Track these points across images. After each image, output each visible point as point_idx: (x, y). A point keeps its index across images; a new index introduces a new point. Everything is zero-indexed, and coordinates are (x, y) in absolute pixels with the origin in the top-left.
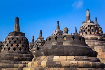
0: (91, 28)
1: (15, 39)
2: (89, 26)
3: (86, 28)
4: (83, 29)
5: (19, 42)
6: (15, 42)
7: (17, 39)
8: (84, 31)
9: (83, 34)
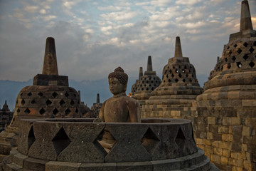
0: (252, 50)
1: (35, 95)
2: (246, 45)
3: (240, 51)
4: (230, 53)
5: (44, 102)
8: (234, 58)
9: (229, 67)
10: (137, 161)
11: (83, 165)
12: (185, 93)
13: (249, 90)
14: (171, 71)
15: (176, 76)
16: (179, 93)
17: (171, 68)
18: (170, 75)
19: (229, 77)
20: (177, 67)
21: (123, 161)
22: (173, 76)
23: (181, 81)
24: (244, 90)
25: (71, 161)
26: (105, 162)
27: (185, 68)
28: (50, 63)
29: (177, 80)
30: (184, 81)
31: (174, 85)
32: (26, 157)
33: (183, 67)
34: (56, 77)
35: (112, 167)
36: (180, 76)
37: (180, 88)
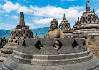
0: (90, 17)
1: (17, 32)
2: (88, 16)
3: (87, 18)
4: (83, 18)
5: (21, 35)
6: (17, 35)
7: (19, 32)
8: (85, 20)
9: (83, 23)
10: (71, 53)
11: (50, 56)
12: (67, 32)
13: (90, 30)
14: (62, 25)
15: (64, 26)
16: (65, 32)
17: (62, 24)
18: (62, 26)
19: (83, 26)
20: (64, 24)
21: (66, 53)
22: (63, 27)
23: (65, 28)
24: (89, 30)
25: (44, 54)
26: (58, 54)
27: (67, 24)
28: (22, 21)
29: (64, 28)
30: (67, 28)
31: (63, 29)
32: (23, 53)
33: (66, 24)
34: (25, 26)
35: (63, 56)
36: (65, 27)
37: (65, 31)
